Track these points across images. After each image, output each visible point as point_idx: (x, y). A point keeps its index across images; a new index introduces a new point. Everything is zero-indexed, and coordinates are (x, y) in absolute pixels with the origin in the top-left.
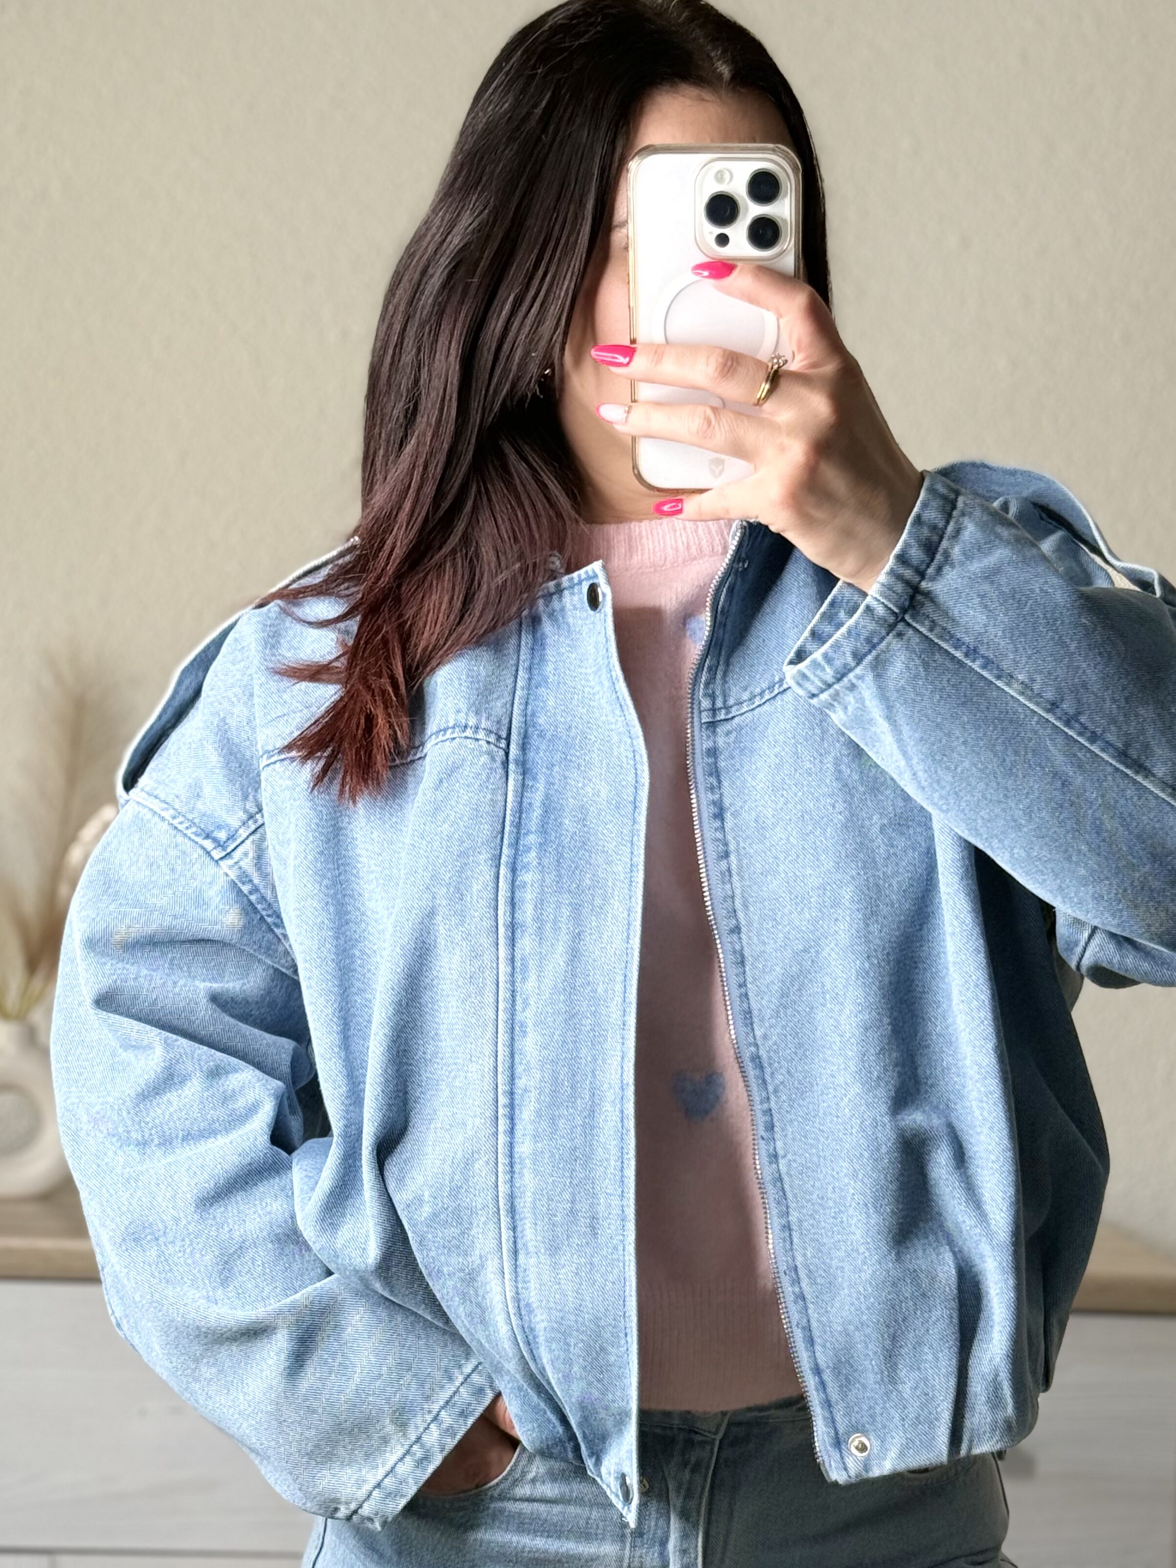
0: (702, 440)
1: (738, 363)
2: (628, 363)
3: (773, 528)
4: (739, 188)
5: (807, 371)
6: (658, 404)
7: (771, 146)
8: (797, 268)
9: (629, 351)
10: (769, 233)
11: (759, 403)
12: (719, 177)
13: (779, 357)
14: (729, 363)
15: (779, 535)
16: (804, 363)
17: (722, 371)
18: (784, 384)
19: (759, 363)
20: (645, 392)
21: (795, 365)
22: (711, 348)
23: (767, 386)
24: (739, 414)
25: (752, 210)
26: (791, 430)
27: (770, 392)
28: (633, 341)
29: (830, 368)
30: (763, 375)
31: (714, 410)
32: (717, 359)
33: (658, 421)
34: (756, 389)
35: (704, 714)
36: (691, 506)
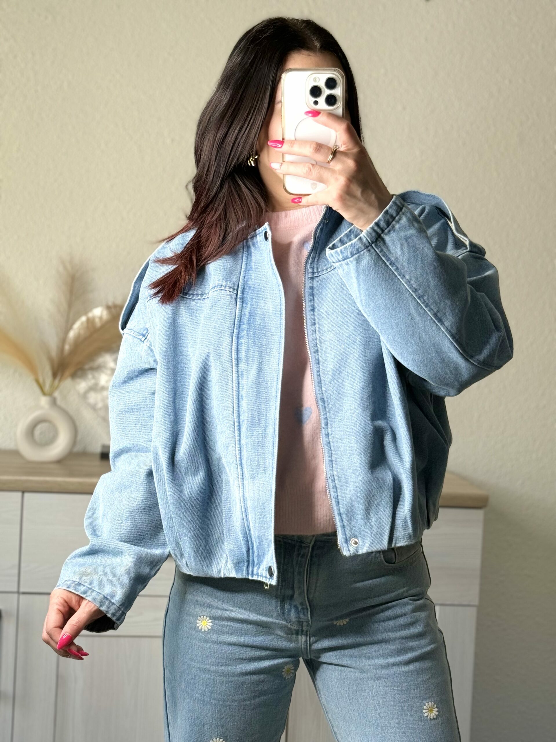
0: (307, 176)
1: (321, 147)
2: (281, 147)
3: (334, 209)
4: (322, 84)
5: (347, 151)
6: (292, 163)
7: (333, 68)
8: (343, 113)
9: (282, 142)
10: (333, 101)
11: (328, 162)
12: (315, 80)
13: (336, 146)
14: (318, 147)
15: (335, 211)
16: (346, 148)
17: (315, 150)
18: (338, 155)
19: (329, 148)
20: (288, 158)
21: (342, 149)
22: (311, 142)
23: (332, 156)
24: (321, 167)
25: (327, 92)
26: (340, 173)
27: (333, 158)
28: (283, 139)
29: (356, 150)
30: (330, 152)
31: (313, 165)
32: (313, 146)
33: (292, 169)
34: (327, 157)
35: (309, 274)
36: (304, 200)
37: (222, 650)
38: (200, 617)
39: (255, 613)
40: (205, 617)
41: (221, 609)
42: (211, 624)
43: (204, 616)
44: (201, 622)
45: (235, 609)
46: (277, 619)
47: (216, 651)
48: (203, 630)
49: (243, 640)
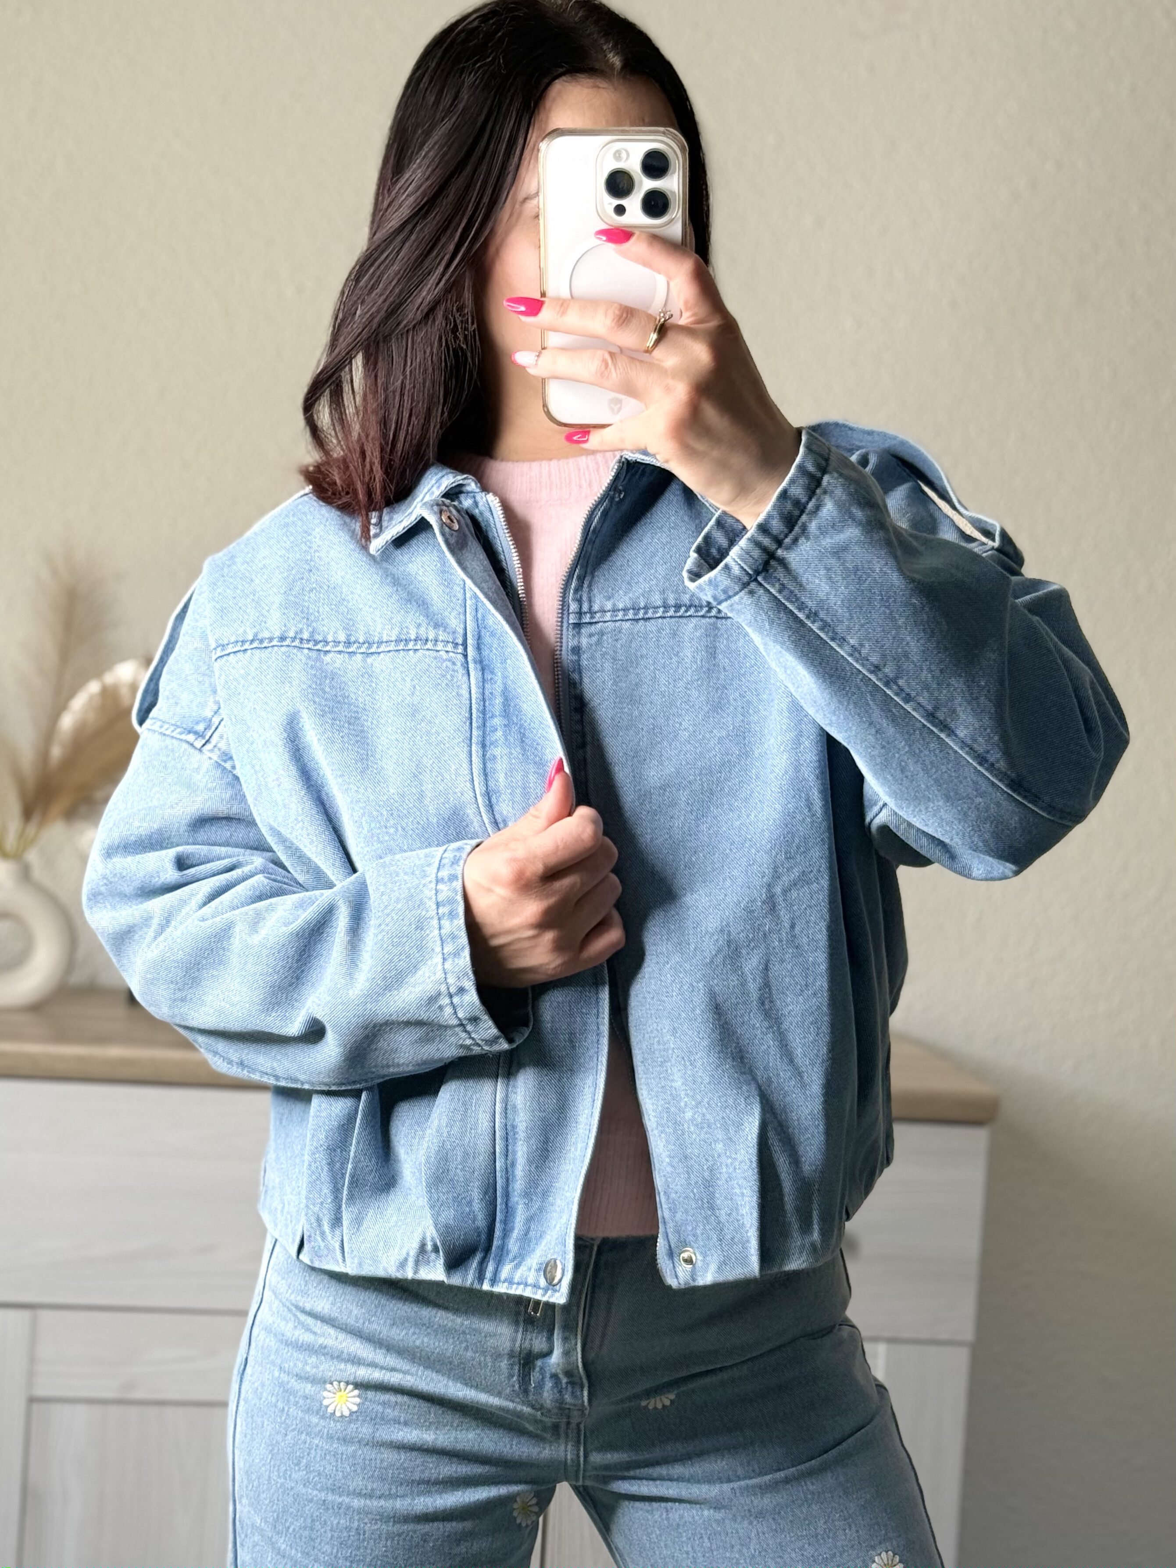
0: (599, 382)
1: (632, 314)
2: (538, 313)
4: (634, 166)
5: (693, 326)
6: (563, 349)
7: (662, 129)
8: (684, 235)
9: (538, 302)
10: (660, 205)
11: (648, 351)
12: (617, 156)
13: (667, 313)
14: (624, 315)
16: (690, 319)
17: (618, 321)
18: (671, 335)
19: (650, 317)
20: (554, 339)
21: (681, 319)
22: (609, 303)
23: (656, 336)
24: (633, 359)
25: (645, 184)
26: (675, 374)
27: (657, 342)
28: (543, 295)
29: (712, 324)
30: (652, 326)
31: (612, 354)
32: (613, 312)
33: (563, 364)
34: (646, 337)
35: (571, 616)
36: (594, 438)
37: (382, 1461)
38: (332, 1383)
40: (342, 1384)
41: (382, 1368)
42: (358, 1400)
43: (340, 1382)
44: (333, 1395)
45: (414, 1369)
46: (512, 1401)
47: (367, 1462)
48: (338, 1414)
49: (433, 1437)
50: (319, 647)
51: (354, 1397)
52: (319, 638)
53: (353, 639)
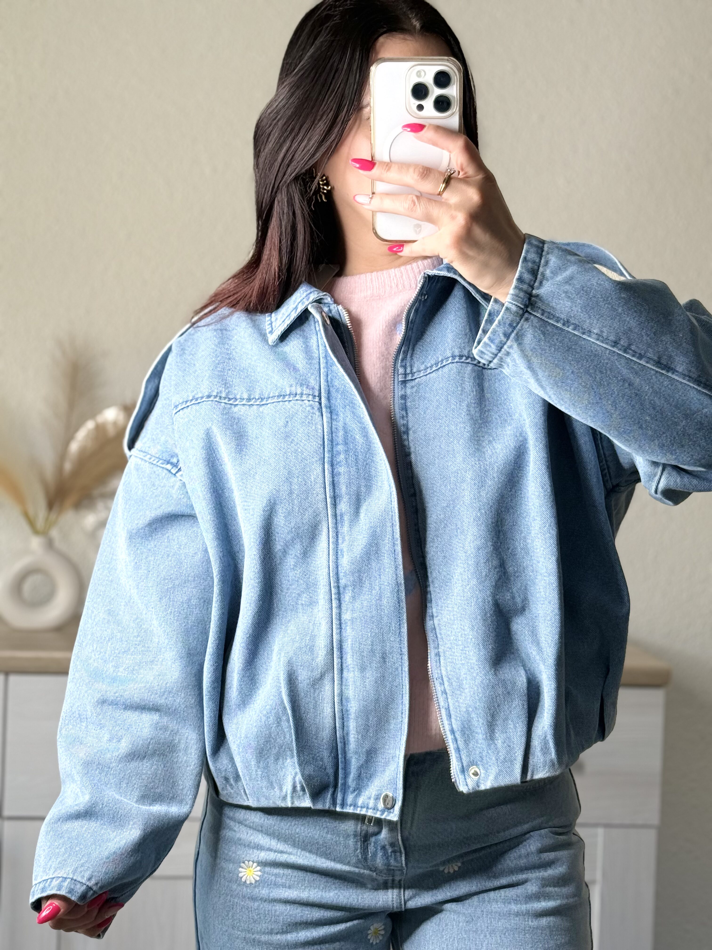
0: (410, 213)
1: (430, 172)
2: (370, 170)
4: (428, 79)
7: (446, 58)
8: (460, 123)
9: (371, 163)
10: (445, 104)
11: (440, 193)
12: (419, 74)
13: (451, 170)
14: (425, 172)
16: (464, 176)
17: (421, 176)
18: (453, 183)
19: (440, 173)
20: (380, 187)
22: (415, 165)
23: (444, 185)
24: (430, 199)
25: (436, 92)
26: (457, 207)
27: (445, 188)
29: (478, 178)
30: (442, 178)
31: (417, 197)
32: (418, 170)
33: (387, 204)
34: (438, 186)
35: (400, 376)
36: (407, 251)
37: (276, 911)
38: (244, 863)
39: (325, 858)
40: (251, 863)
41: (275, 851)
42: (259, 873)
43: (249, 861)
44: (245, 870)
45: (295, 851)
46: (357, 867)
47: (267, 912)
48: (248, 882)
49: (307, 895)
50: (231, 402)
51: (258, 871)
52: (231, 397)
53: (252, 397)
